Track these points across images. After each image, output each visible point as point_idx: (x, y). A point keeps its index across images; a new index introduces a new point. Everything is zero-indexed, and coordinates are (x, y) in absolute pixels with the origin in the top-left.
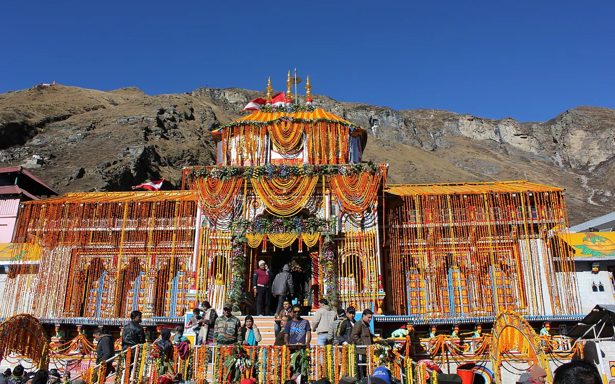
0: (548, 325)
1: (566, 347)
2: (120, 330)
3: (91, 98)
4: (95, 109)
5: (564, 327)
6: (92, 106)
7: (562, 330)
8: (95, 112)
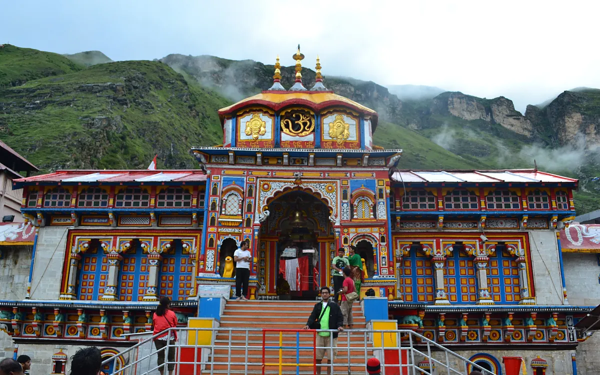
0: (556, 316)
1: (571, 337)
2: (123, 314)
3: (49, 62)
4: (54, 74)
5: (571, 318)
6: (51, 71)
7: (568, 320)
8: (54, 77)
